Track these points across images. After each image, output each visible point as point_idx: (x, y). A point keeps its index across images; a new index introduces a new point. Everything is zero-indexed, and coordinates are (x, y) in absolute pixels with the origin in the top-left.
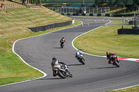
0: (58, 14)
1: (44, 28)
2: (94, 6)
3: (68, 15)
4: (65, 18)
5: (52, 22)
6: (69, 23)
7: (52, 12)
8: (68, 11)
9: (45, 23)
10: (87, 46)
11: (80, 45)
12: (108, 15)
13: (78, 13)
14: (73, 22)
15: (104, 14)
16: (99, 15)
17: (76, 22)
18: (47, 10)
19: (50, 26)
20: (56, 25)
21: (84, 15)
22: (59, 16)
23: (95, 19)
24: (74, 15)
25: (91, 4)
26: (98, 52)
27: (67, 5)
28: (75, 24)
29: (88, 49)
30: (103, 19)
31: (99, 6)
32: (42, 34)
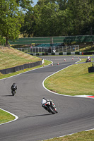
0: (27, 55)
1: (13, 70)
2: (63, 45)
3: (38, 55)
4: (35, 59)
5: (22, 62)
6: (38, 63)
7: (21, 53)
8: (37, 51)
9: (15, 64)
10: (57, 86)
11: (51, 86)
12: (77, 53)
13: (48, 52)
14: (43, 62)
15: (74, 52)
16: (69, 54)
17: (46, 62)
18: (16, 51)
19: (20, 68)
20: (26, 66)
21: (53, 54)
22: (29, 56)
23: (65, 58)
24: (43, 54)
25: (60, 43)
26: (69, 92)
27: (36, 45)
28: (45, 64)
29: (60, 89)
30: (73, 57)
31: (68, 45)
32: (11, 76)
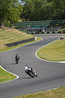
0: (25, 33)
1: (15, 44)
2: (50, 27)
3: (32, 33)
4: (30, 36)
5: (21, 39)
6: (33, 39)
7: (21, 32)
8: (32, 31)
9: (16, 40)
10: (46, 55)
11: (41, 55)
12: (60, 32)
13: (39, 32)
14: (36, 38)
15: (57, 32)
16: (54, 33)
17: (38, 38)
18: (17, 31)
19: (20, 42)
20: (24, 41)
21: (43, 33)
22: (26, 35)
23: (51, 36)
24: (36, 33)
25: (48, 25)
26: (54, 59)
27: (31, 27)
28: (37, 40)
29: (47, 57)
30: (57, 35)
31: (53, 26)
32: (14, 48)
